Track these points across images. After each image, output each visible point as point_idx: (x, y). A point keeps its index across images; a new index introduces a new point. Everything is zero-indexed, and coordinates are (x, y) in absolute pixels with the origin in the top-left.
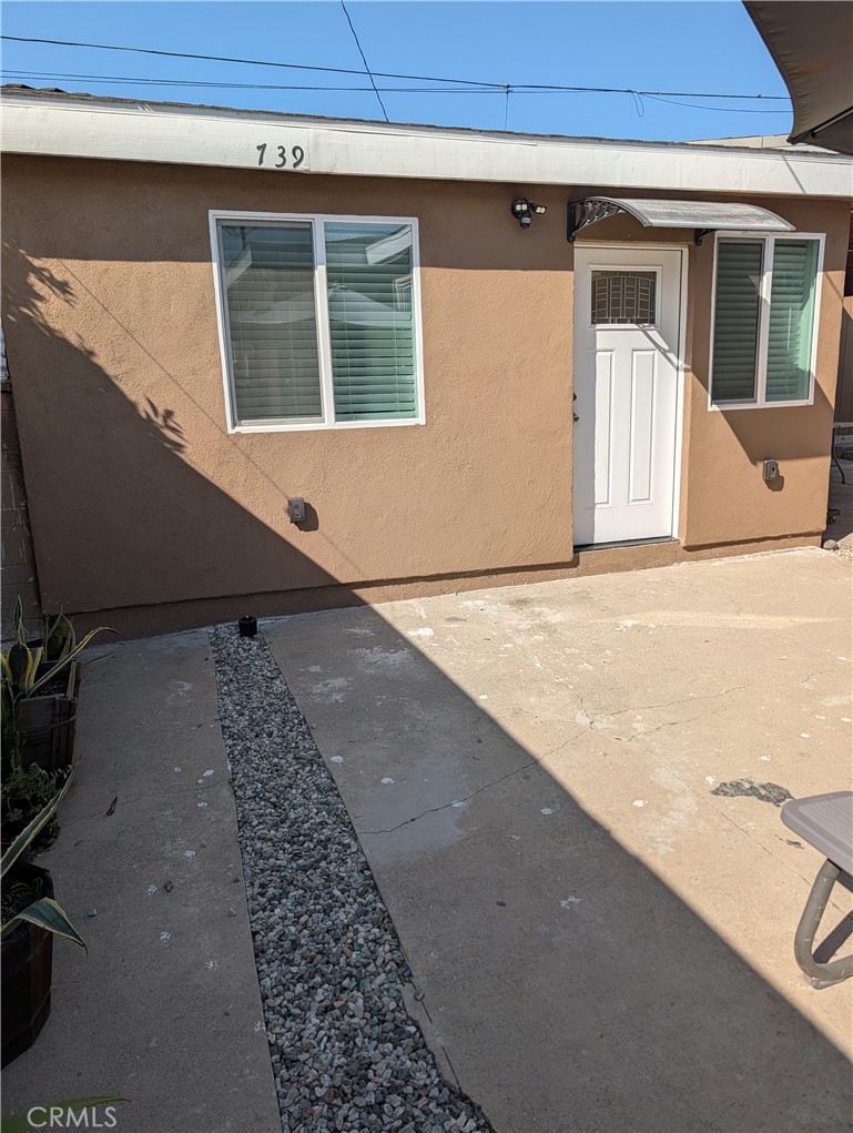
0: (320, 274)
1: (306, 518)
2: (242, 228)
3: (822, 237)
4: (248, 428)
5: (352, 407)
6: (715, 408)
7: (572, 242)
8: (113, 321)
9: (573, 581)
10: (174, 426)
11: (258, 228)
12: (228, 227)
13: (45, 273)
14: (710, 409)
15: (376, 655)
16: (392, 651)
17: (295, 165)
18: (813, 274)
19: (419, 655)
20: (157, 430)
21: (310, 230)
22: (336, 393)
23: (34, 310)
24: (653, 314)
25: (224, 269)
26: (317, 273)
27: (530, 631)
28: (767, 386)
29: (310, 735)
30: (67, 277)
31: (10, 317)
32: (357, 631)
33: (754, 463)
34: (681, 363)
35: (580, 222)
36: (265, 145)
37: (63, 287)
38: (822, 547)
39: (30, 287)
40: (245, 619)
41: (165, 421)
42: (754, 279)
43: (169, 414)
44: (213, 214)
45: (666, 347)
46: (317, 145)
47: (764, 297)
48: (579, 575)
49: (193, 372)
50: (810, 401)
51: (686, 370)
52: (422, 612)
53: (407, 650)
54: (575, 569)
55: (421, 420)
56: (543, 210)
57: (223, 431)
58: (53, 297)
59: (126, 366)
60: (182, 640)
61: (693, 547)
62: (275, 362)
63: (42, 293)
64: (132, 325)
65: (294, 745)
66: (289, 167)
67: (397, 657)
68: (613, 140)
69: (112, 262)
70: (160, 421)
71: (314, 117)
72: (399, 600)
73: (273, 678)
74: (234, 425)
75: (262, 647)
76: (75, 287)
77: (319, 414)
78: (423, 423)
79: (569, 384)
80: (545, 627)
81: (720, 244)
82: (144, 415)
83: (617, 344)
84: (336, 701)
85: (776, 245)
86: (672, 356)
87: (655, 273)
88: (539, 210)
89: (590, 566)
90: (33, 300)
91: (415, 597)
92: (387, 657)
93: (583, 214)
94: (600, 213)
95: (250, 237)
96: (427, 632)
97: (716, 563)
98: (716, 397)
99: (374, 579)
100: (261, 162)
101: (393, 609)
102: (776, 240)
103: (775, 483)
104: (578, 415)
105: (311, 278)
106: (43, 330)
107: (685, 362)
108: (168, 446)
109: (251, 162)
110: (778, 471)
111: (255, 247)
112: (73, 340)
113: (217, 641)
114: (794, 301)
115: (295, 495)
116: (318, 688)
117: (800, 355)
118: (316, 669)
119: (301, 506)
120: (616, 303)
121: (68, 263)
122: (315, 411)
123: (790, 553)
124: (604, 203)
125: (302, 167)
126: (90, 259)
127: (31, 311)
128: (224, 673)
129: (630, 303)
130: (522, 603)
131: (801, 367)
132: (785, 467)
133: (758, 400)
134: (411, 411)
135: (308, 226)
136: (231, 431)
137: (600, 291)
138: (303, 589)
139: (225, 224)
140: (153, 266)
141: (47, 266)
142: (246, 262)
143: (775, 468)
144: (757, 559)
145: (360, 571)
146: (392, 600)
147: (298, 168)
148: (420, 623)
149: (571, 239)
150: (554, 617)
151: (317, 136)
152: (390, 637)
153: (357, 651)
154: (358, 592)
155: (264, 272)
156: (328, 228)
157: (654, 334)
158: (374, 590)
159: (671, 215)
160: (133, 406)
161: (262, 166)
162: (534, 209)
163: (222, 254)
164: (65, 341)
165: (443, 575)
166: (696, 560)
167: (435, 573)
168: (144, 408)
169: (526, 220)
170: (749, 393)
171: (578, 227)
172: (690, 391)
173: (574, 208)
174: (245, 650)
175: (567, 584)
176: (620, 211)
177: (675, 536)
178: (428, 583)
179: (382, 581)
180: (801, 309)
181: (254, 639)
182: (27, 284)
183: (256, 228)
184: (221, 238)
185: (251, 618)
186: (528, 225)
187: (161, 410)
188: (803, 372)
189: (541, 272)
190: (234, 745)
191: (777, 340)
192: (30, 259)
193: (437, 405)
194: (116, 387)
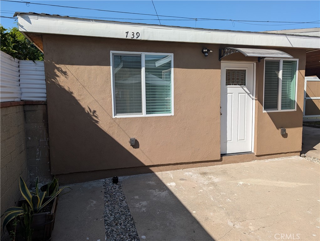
0: (143, 70)
1: (135, 144)
2: (121, 56)
3: (297, 60)
4: (119, 116)
5: (151, 110)
6: (265, 111)
7: (220, 61)
8: (79, 83)
9: (220, 166)
10: (96, 115)
11: (126, 56)
12: (116, 56)
13: (60, 69)
14: (263, 112)
15: (156, 193)
16: (162, 191)
17: (137, 38)
18: (295, 71)
19: (171, 193)
20: (90, 116)
21: (141, 57)
22: (146, 106)
23: (56, 80)
24: (245, 82)
25: (114, 68)
26: (142, 69)
27: (208, 185)
28: (281, 105)
29: (134, 225)
30: (67, 70)
31: (48, 82)
32: (150, 182)
33: (278, 129)
34: (254, 97)
35: (223, 55)
36: (128, 32)
37: (65, 73)
38: (300, 156)
39: (55, 73)
40: (114, 177)
41: (93, 114)
42: (277, 72)
43: (95, 112)
44: (112, 52)
45: (249, 93)
46: (144, 32)
47: (280, 77)
48: (222, 164)
49: (103, 99)
50: (295, 110)
51: (256, 100)
52: (172, 176)
53: (167, 191)
54: (221, 162)
55: (172, 114)
56: (212, 51)
57: (111, 117)
58: (62, 76)
59: (82, 97)
60: (94, 184)
61: (259, 155)
62: (128, 96)
63: (58, 75)
64: (85, 85)
65: (129, 229)
66: (135, 38)
67: (164, 194)
68: (234, 31)
69: (80, 66)
70: (92, 114)
71: (143, 24)
72: (164, 171)
73: (123, 200)
74: (115, 115)
75: (120, 187)
76: (68, 73)
77: (141, 112)
78: (173, 115)
79: (219, 104)
80: (213, 184)
81: (266, 62)
82: (87, 112)
83: (234, 91)
84: (143, 211)
85: (283, 62)
86: (251, 95)
87: (245, 70)
88: (211, 51)
89: (226, 161)
90: (55, 77)
91: (169, 170)
92: (160, 194)
93: (224, 52)
94: (230, 52)
95: (123, 59)
96: (173, 184)
97: (266, 161)
98: (265, 108)
99: (156, 164)
100: (127, 37)
101: (162, 175)
102: (283, 61)
103: (285, 135)
104: (222, 113)
105: (140, 71)
106: (58, 86)
107: (255, 97)
108: (94, 121)
109: (124, 36)
110: (286, 132)
111: (124, 62)
112: (67, 89)
113: (105, 185)
114: (289, 79)
115: (132, 137)
116: (137, 205)
117: (291, 95)
118: (137, 197)
119: (134, 141)
120: (233, 79)
121: (67, 66)
122: (140, 111)
123: (290, 158)
124: (231, 49)
125: (139, 38)
126: (74, 65)
127: (55, 80)
128: (107, 197)
129: (238, 79)
130: (204, 174)
131: (292, 99)
132: (288, 131)
133: (279, 109)
134: (169, 111)
135: (140, 56)
136: (114, 117)
137: (228, 75)
138: (133, 167)
139: (115, 55)
140: (93, 67)
141: (61, 67)
142: (121, 66)
143: (285, 131)
144: (280, 160)
145: (152, 162)
146: (162, 171)
147: (138, 39)
148: (171, 180)
149: (220, 60)
150: (216, 180)
151: (144, 29)
152: (162, 186)
153: (150, 191)
154: (151, 168)
155: (126, 69)
156: (146, 56)
157: (245, 88)
158: (156, 168)
159: (253, 53)
160: (83, 109)
161: (127, 38)
162: (209, 51)
163: (114, 64)
164: (64, 89)
165: (178, 163)
166: (260, 160)
167: (176, 162)
168: (87, 110)
169: (207, 54)
170: (276, 107)
171: (222, 56)
172: (257, 106)
173: (221, 51)
174: (114, 189)
175: (218, 167)
176: (237, 52)
177: (253, 151)
178: (173, 166)
179: (159, 165)
180: (291, 81)
181: (117, 184)
182: (54, 72)
183: (125, 56)
184: (114, 59)
185: (116, 177)
186: (207, 56)
187: (92, 110)
188: (293, 101)
189: (211, 70)
190: (108, 228)
191: (284, 91)
192: (56, 65)
193: (178, 109)
194: (79, 103)
